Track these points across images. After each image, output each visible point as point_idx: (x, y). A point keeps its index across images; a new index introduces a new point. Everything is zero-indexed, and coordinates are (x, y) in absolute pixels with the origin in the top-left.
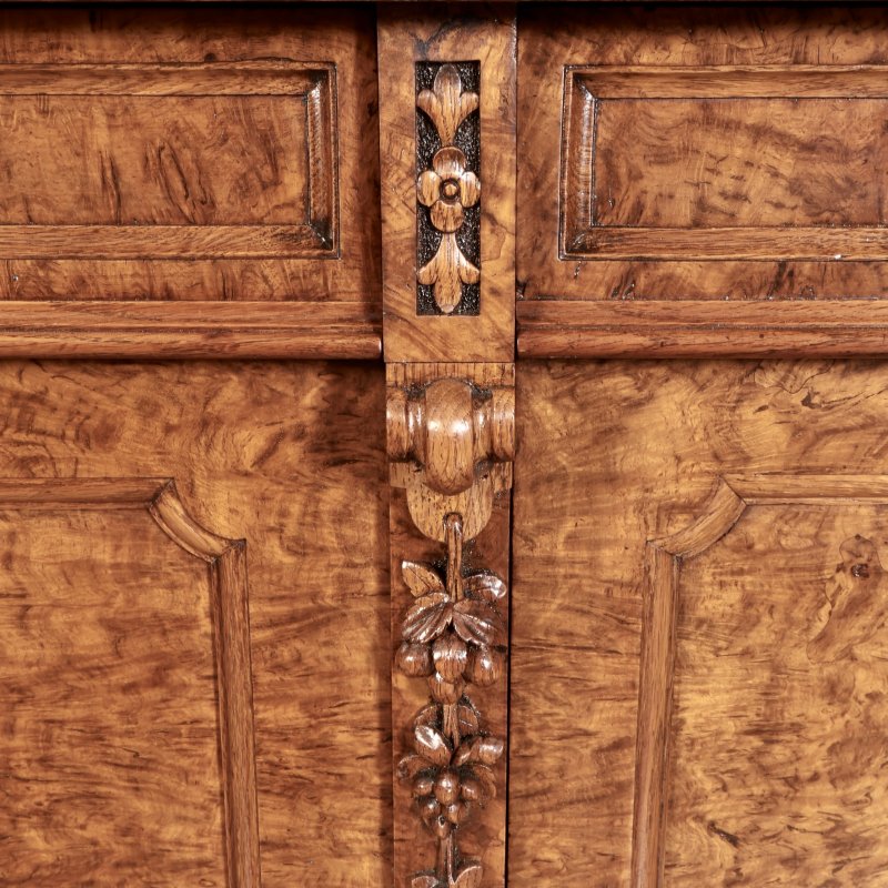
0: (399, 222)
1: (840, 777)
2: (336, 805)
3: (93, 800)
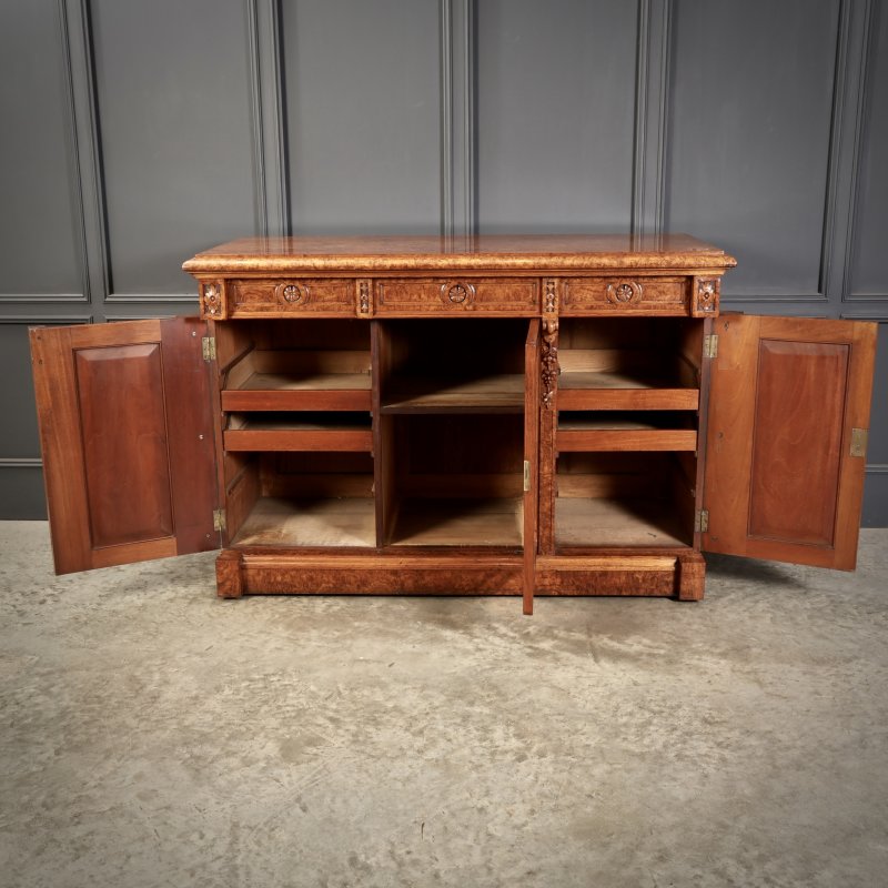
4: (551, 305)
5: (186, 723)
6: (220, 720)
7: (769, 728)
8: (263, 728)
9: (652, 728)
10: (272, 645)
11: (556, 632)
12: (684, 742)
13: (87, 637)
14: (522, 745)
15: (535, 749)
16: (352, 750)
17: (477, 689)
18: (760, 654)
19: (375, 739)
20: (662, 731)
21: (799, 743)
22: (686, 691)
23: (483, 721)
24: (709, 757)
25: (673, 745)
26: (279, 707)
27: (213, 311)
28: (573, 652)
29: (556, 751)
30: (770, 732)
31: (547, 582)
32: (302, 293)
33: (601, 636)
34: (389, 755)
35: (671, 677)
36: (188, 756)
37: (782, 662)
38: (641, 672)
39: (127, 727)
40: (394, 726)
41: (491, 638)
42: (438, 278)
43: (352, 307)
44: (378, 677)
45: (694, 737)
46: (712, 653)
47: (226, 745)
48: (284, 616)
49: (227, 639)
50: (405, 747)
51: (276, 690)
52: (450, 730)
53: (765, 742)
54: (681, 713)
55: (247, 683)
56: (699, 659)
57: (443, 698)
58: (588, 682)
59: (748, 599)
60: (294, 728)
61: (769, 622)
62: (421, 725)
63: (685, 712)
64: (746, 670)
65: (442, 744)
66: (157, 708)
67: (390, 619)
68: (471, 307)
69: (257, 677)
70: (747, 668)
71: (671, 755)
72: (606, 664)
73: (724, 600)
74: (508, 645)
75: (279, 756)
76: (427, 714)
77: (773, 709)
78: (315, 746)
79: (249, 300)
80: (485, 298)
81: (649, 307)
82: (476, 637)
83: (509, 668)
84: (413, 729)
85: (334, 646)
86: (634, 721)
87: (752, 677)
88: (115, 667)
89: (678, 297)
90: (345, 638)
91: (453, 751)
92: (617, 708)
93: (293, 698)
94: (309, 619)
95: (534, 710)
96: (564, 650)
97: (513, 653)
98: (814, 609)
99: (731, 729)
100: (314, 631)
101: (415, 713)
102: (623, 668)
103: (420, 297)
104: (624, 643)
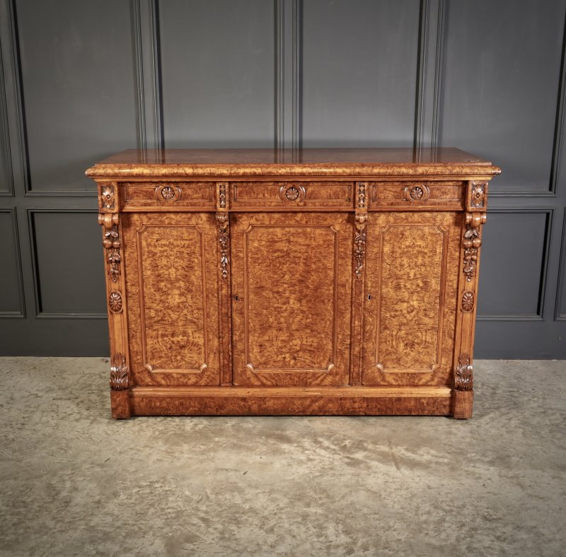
0: (357, 199)
1: (401, 257)
2: (347, 260)
3: (320, 261)
4: (362, 202)
5: (92, 524)
6: (118, 520)
7: (533, 524)
8: (151, 528)
9: (446, 525)
10: (154, 457)
11: (365, 445)
12: (472, 536)
13: (14, 451)
14: (349, 540)
15: (359, 544)
16: (221, 546)
17: (312, 493)
18: (518, 461)
19: (237, 536)
20: (453, 527)
21: (558, 537)
22: (468, 493)
23: (318, 520)
24: (492, 549)
25: (463, 539)
26: (163, 509)
27: (108, 206)
28: (379, 461)
29: (376, 545)
30: (535, 527)
31: (356, 405)
32: (176, 192)
33: (399, 447)
34: (249, 550)
35: (455, 482)
36: (94, 552)
37: (536, 469)
38: (432, 478)
39: (46, 528)
40: (251, 524)
41: (318, 450)
42: (278, 182)
43: (213, 203)
44: (236, 483)
45: (479, 532)
46: (483, 461)
47: (123, 542)
48: (162, 432)
49: (121, 453)
50: (260, 542)
51: (159, 494)
52: (294, 527)
53: (532, 535)
54: (466, 512)
55: (138, 489)
56: (474, 467)
57: (286, 500)
58: (394, 486)
59: (504, 417)
60: (174, 527)
61: (521, 435)
62: (272, 523)
63: (468, 510)
64: (510, 476)
65: (289, 539)
66: (69, 511)
67: (242, 435)
68: (302, 204)
69: (144, 484)
70: (511, 474)
71: (463, 548)
72: (405, 471)
73: (486, 418)
74: (331, 456)
75: (165, 551)
76: (275, 514)
77: (534, 508)
78: (191, 542)
79: (136, 198)
80: (312, 197)
81: (434, 204)
82: (307, 450)
83: (334, 475)
84: (265, 528)
85: (201, 457)
86: (432, 519)
87: (515, 481)
88: (37, 477)
89: (456, 196)
90: (209, 450)
91: (298, 545)
92: (418, 508)
93: (173, 502)
94: (181, 435)
95: (356, 510)
96: (373, 459)
97: (336, 463)
98: (552, 425)
99: (506, 525)
100: (185, 445)
101: (266, 513)
102: (419, 474)
103: (264, 196)
104: (416, 454)
